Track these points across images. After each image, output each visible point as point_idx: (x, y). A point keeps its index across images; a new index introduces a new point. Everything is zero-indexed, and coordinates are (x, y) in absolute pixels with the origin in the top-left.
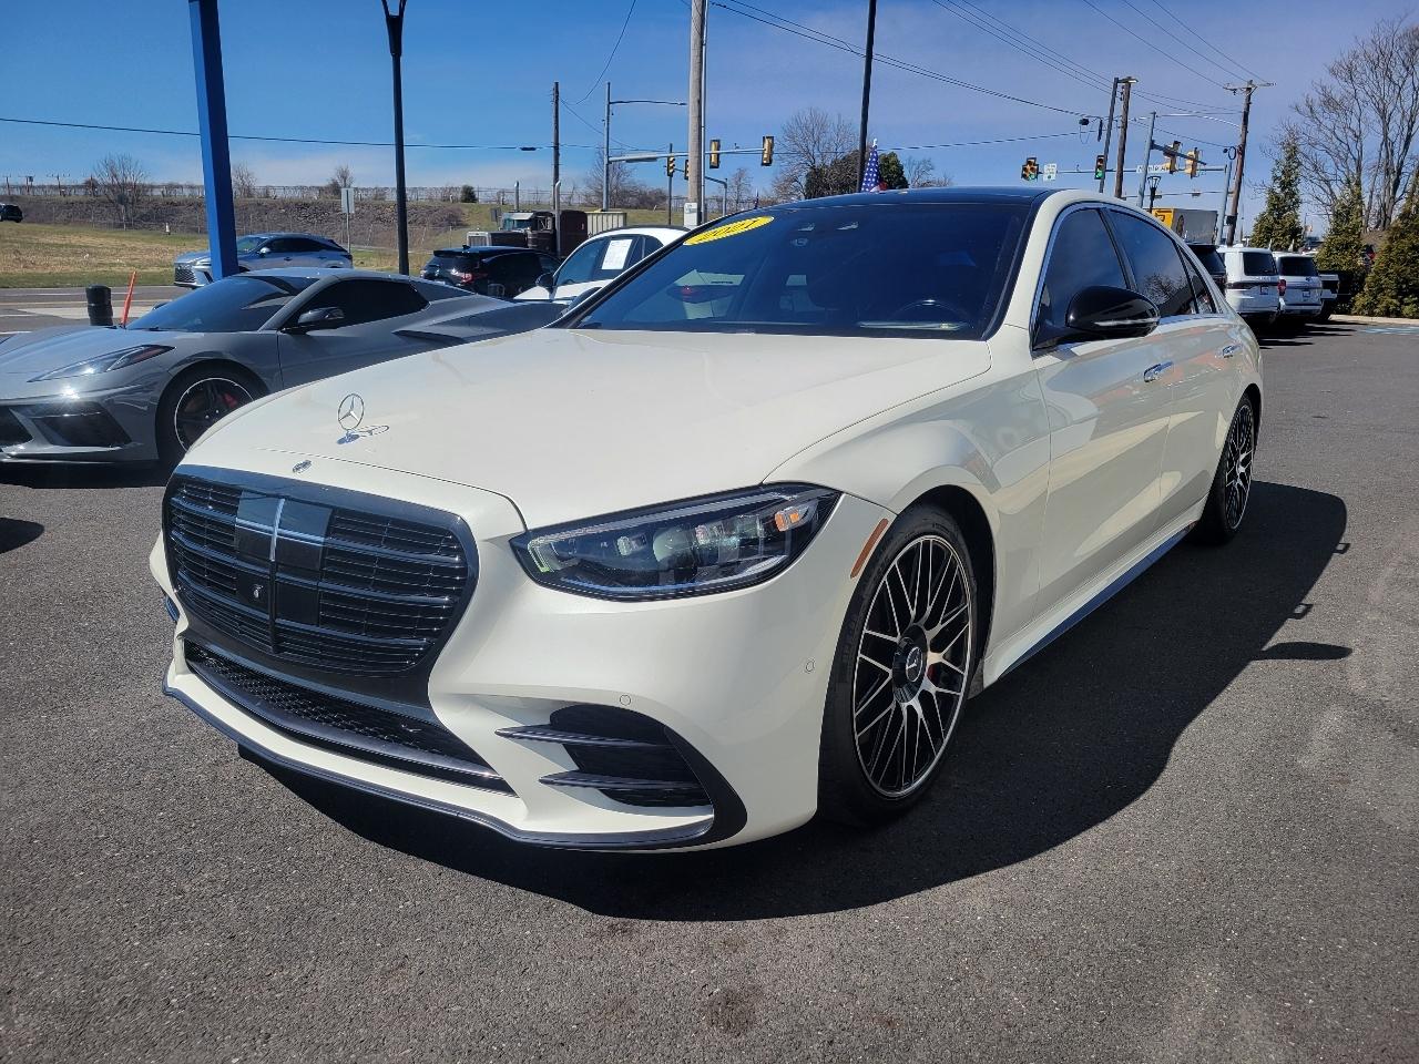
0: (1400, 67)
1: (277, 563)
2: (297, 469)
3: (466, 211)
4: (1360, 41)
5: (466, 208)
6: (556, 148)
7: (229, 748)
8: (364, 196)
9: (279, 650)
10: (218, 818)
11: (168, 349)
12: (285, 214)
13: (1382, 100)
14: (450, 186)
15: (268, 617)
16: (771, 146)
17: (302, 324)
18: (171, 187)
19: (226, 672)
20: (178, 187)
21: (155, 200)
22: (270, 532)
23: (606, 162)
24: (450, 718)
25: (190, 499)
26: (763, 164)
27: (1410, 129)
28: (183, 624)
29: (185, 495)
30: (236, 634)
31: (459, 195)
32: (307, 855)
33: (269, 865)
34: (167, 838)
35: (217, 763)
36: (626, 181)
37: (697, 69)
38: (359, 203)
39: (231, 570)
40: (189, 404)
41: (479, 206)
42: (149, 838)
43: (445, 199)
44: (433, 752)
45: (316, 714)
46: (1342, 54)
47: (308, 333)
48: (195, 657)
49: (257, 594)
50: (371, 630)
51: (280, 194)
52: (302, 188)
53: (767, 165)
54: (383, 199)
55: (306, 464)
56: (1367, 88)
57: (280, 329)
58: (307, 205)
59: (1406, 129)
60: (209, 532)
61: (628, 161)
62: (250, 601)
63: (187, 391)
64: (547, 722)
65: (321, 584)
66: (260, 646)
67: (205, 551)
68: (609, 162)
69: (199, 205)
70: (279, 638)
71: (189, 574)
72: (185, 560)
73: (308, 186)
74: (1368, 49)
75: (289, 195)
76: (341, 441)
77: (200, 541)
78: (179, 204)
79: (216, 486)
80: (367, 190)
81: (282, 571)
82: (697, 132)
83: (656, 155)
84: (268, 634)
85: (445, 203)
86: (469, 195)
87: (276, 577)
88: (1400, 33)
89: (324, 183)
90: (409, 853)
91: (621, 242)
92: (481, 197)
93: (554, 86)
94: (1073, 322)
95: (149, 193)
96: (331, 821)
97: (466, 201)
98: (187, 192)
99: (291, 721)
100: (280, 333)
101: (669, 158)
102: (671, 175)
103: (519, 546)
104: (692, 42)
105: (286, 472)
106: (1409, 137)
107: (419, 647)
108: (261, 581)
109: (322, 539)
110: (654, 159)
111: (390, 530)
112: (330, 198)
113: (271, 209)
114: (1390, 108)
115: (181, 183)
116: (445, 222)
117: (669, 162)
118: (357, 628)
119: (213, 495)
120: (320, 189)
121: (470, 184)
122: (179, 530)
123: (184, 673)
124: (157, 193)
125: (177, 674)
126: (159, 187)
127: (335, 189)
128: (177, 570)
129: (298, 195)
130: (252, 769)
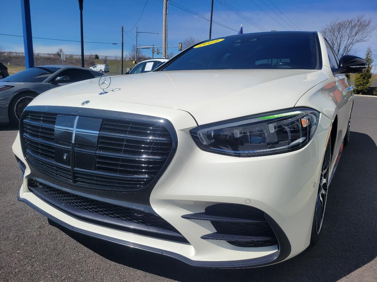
0: (337, 32)
1: (75, 144)
2: (83, 104)
3: (96, 61)
4: (327, 25)
5: (96, 60)
6: (123, 44)
7: (44, 221)
8: (67, 57)
9: (75, 181)
10: (43, 253)
11: (12, 87)
12: (44, 61)
13: (332, 40)
14: (91, 55)
15: (70, 168)
16: (181, 45)
17: (56, 81)
18: (10, 53)
19: (47, 191)
20: (12, 53)
21: (5, 56)
22: (72, 130)
23: (136, 48)
24: (160, 210)
25: (32, 119)
26: (179, 50)
27: (339, 48)
28: (28, 172)
29: (30, 118)
30: (54, 176)
31: (94, 57)
32: (85, 270)
33: (70, 275)
34: (22, 263)
35: (40, 227)
36: (141, 54)
37: (165, 21)
38: (66, 58)
39: (53, 148)
40: (20, 105)
41: (100, 60)
42: (14, 264)
43: (90, 58)
44: (148, 225)
45: (91, 209)
46: (323, 28)
47: (58, 84)
48: (32, 185)
49: (65, 157)
50: (121, 172)
51: (42, 55)
52: (49, 54)
53: (180, 50)
54: (72, 57)
55: (87, 102)
56: (329, 37)
57: (49, 82)
58: (50, 59)
59: (338, 48)
60: (41, 132)
61: (142, 48)
62: (61, 160)
63: (19, 100)
64: (204, 211)
65: (97, 152)
66: (65, 180)
67: (40, 140)
68: (137, 48)
69: (18, 58)
70: (75, 176)
71: (32, 151)
72: (30, 145)
73: (50, 53)
74: (329, 27)
75: (45, 56)
76: (101, 94)
77: (38, 136)
78: (12, 57)
79: (44, 113)
80: (68, 55)
81: (77, 147)
82: (165, 38)
83: (150, 47)
84: (70, 175)
85: (90, 59)
86: (97, 57)
87: (74, 150)
88: (336, 24)
89: (55, 53)
90: (130, 266)
91: (150, 63)
92: (100, 58)
93: (122, 27)
94: (342, 66)
95: (4, 54)
96: (93, 252)
97: (96, 58)
98: (15, 54)
99: (79, 212)
100: (49, 83)
101: (153, 48)
102: (153, 53)
103: (194, 133)
104: (164, 13)
105: (79, 105)
106: (339, 50)
107: (145, 179)
108: (67, 151)
109: (98, 132)
110: (150, 48)
111: (131, 127)
112: (57, 57)
113: (40, 59)
114: (334, 42)
115: (13, 52)
116: (90, 64)
117: (153, 49)
118: (115, 171)
119: (43, 117)
120: (54, 54)
121: (97, 54)
122: (27, 132)
123: (27, 192)
124: (6, 54)
125: (24, 192)
126: (6, 53)
127: (59, 55)
128: (26, 150)
129: (47, 56)
130: (55, 230)
